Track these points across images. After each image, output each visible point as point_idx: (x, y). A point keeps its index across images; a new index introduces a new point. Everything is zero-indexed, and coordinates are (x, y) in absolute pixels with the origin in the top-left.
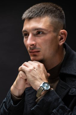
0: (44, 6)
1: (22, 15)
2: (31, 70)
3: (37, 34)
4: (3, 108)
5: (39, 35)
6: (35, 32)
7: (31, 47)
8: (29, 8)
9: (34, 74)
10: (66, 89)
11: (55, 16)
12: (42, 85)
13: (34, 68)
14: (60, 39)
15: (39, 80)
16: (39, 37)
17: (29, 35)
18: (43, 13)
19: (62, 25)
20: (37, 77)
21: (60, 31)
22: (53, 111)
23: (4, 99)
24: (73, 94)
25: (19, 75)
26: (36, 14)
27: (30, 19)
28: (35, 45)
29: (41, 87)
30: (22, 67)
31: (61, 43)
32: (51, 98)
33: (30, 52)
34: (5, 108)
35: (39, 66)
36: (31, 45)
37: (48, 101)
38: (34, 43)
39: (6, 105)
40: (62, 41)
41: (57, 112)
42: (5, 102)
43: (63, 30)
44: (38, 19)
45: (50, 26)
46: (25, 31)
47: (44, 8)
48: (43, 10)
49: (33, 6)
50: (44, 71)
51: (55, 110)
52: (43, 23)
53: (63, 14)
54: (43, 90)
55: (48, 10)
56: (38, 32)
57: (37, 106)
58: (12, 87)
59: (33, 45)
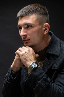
0: (32, 7)
1: (17, 15)
2: (23, 54)
3: (27, 27)
4: (6, 80)
5: (29, 28)
6: (26, 26)
7: (24, 37)
8: (21, 9)
9: (26, 57)
10: (49, 65)
11: (40, 14)
12: (31, 64)
13: (26, 52)
14: (44, 30)
15: (29, 61)
16: (29, 29)
17: (22, 28)
18: (31, 12)
19: (45, 20)
20: (28, 59)
21: (44, 24)
22: (38, 82)
23: (6, 74)
24: (55, 68)
25: (16, 57)
26: (26, 13)
27: (22, 17)
28: (26, 35)
29: (30, 66)
30: (17, 52)
31: (46, 33)
32: (37, 73)
33: (24, 41)
34: (7, 80)
35: (29, 51)
36: (23, 36)
37: (35, 75)
38: (25, 34)
39: (8, 79)
40: (46, 31)
41: (41, 82)
42: (7, 76)
43: (47, 23)
44: (27, 17)
45: (36, 21)
46: (19, 26)
47: (32, 8)
48: (30, 10)
49: (24, 8)
50: (33, 54)
51: (39, 81)
52: (31, 19)
53: (46, 11)
54: (32, 68)
55: (34, 10)
56: (28, 26)
57: (27, 79)
58: (12, 66)
59: (25, 35)
